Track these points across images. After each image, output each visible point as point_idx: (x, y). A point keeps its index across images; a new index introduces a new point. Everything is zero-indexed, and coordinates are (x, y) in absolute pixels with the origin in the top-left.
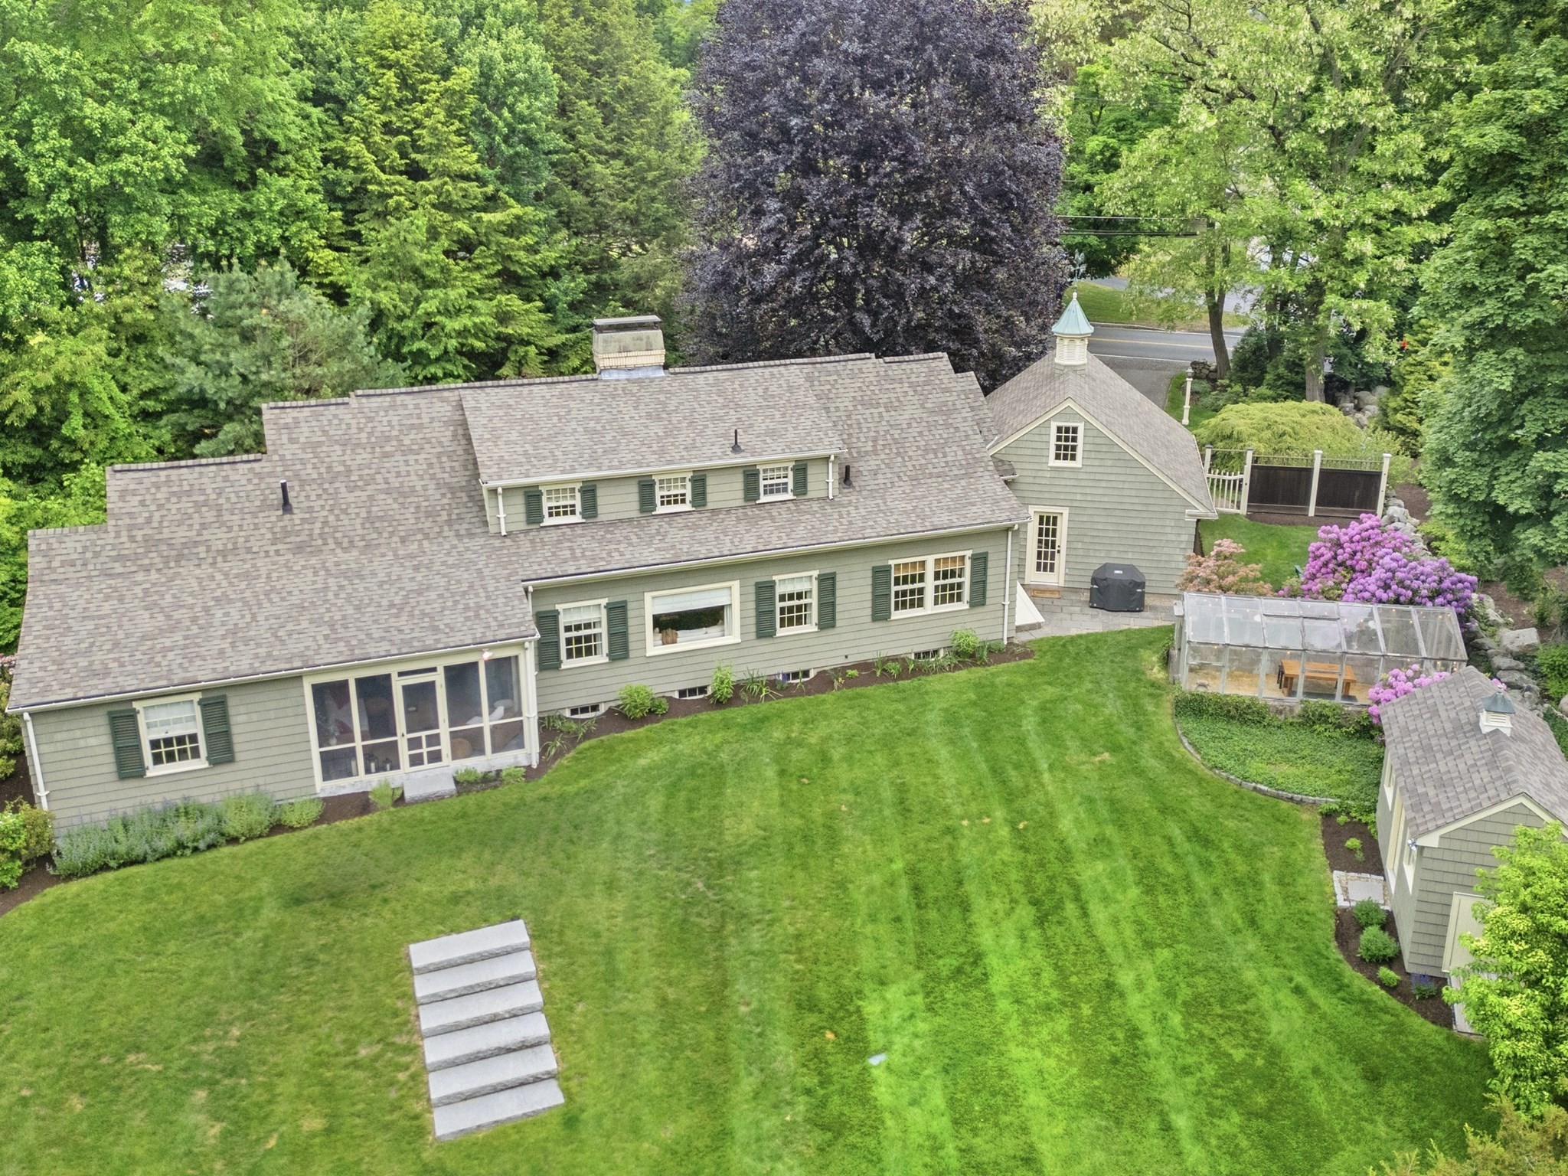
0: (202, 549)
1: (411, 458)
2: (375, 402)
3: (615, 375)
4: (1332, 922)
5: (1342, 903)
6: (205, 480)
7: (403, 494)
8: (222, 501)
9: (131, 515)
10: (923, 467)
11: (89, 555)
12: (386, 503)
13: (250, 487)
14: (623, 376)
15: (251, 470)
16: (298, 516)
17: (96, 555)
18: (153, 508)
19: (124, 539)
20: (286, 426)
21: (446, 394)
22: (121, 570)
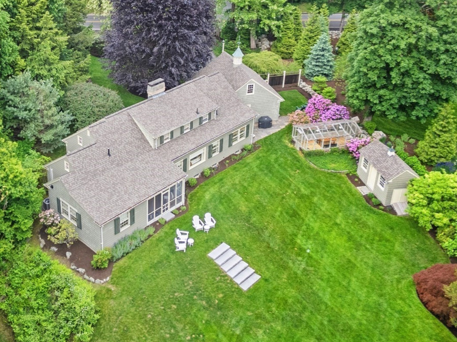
0: (98, 171)
1: (126, 133)
2: (111, 119)
3: (156, 97)
4: (364, 198)
5: (364, 194)
6: (88, 152)
7: (130, 143)
8: (95, 157)
9: (78, 167)
10: (229, 105)
11: (76, 180)
12: (128, 148)
13: (98, 151)
14: (157, 96)
15: (96, 146)
16: (113, 156)
17: (78, 180)
18: (82, 163)
19: (81, 174)
20: (96, 132)
21: (124, 112)
22: (85, 182)
